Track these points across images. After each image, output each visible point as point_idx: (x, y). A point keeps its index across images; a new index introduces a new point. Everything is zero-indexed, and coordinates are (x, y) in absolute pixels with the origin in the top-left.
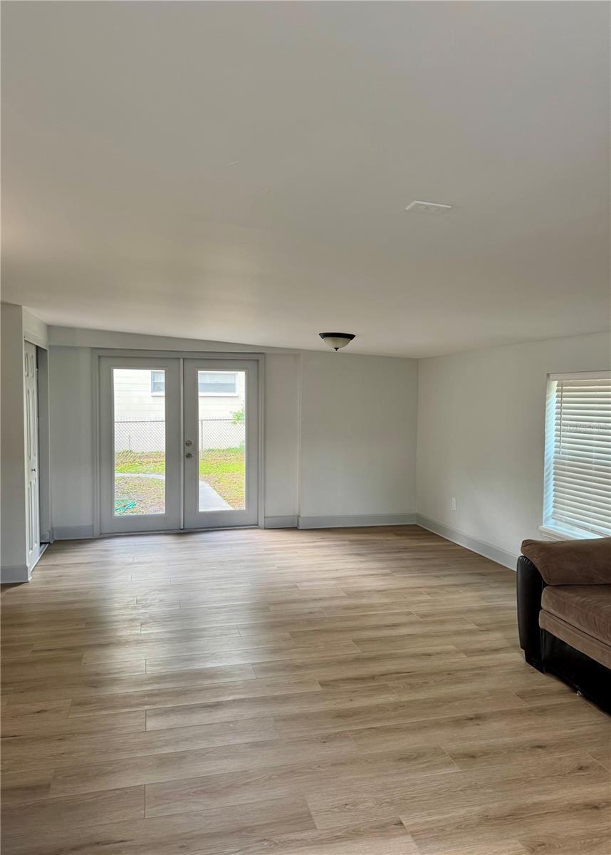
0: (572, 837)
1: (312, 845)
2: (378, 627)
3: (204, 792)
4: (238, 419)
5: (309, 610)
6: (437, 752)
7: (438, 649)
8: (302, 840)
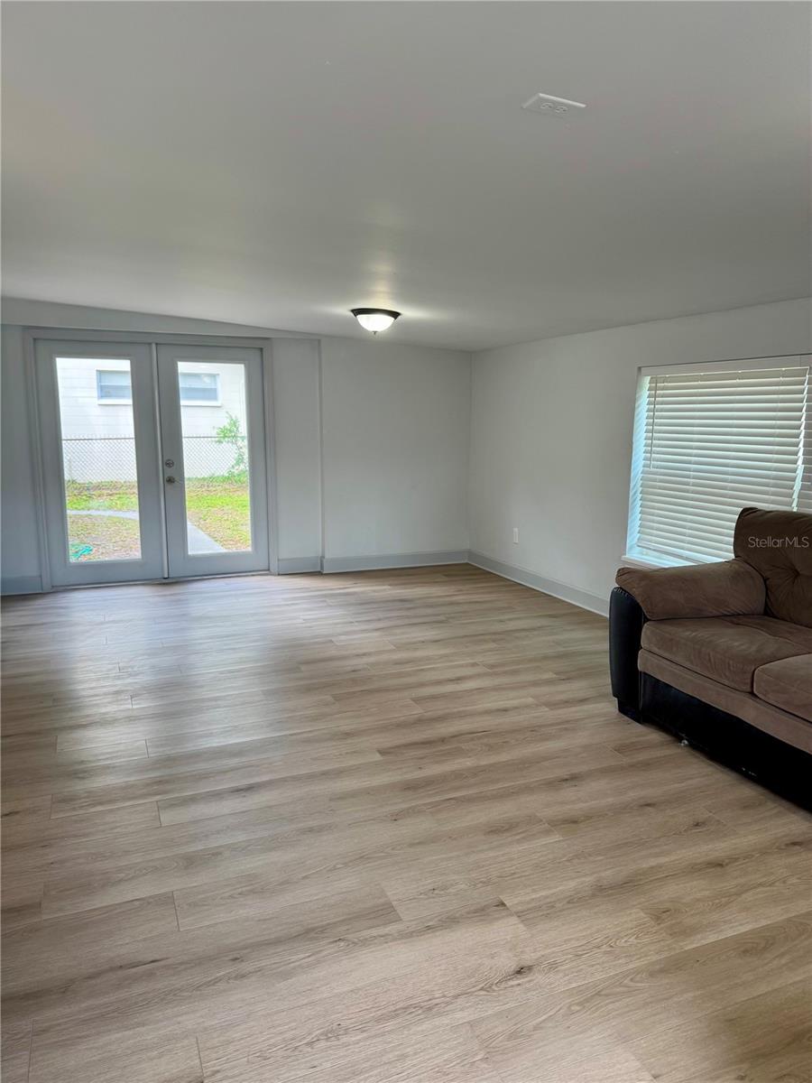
0: (698, 900)
1: (400, 939)
2: (439, 683)
3: (253, 892)
4: (225, 437)
5: (353, 669)
6: (532, 820)
7: (515, 703)
8: (387, 935)
